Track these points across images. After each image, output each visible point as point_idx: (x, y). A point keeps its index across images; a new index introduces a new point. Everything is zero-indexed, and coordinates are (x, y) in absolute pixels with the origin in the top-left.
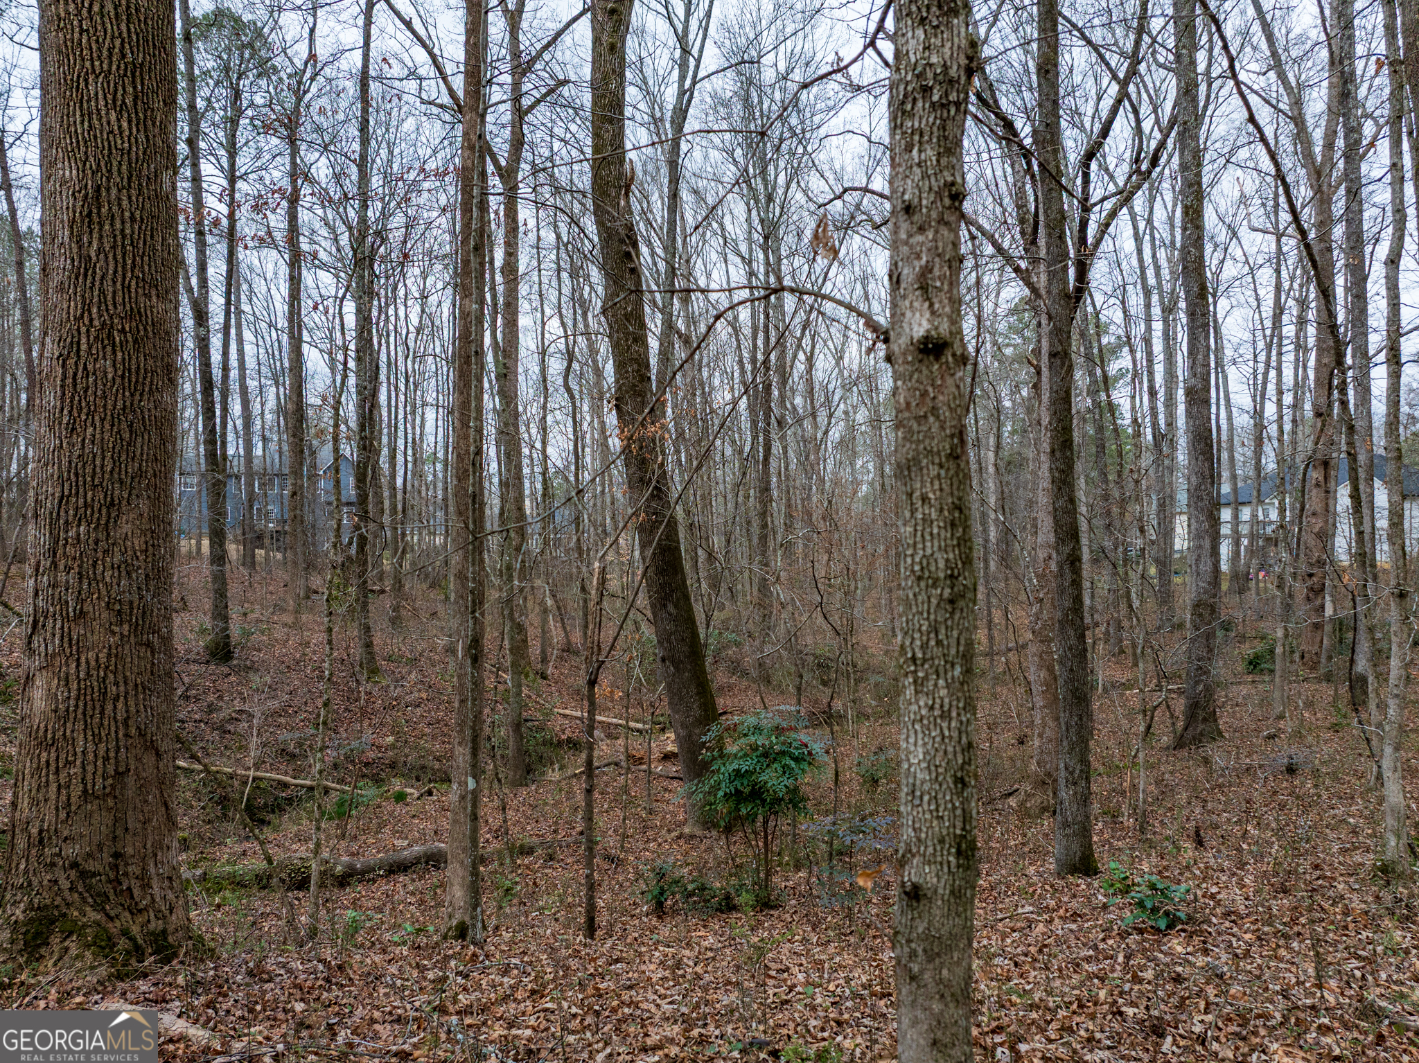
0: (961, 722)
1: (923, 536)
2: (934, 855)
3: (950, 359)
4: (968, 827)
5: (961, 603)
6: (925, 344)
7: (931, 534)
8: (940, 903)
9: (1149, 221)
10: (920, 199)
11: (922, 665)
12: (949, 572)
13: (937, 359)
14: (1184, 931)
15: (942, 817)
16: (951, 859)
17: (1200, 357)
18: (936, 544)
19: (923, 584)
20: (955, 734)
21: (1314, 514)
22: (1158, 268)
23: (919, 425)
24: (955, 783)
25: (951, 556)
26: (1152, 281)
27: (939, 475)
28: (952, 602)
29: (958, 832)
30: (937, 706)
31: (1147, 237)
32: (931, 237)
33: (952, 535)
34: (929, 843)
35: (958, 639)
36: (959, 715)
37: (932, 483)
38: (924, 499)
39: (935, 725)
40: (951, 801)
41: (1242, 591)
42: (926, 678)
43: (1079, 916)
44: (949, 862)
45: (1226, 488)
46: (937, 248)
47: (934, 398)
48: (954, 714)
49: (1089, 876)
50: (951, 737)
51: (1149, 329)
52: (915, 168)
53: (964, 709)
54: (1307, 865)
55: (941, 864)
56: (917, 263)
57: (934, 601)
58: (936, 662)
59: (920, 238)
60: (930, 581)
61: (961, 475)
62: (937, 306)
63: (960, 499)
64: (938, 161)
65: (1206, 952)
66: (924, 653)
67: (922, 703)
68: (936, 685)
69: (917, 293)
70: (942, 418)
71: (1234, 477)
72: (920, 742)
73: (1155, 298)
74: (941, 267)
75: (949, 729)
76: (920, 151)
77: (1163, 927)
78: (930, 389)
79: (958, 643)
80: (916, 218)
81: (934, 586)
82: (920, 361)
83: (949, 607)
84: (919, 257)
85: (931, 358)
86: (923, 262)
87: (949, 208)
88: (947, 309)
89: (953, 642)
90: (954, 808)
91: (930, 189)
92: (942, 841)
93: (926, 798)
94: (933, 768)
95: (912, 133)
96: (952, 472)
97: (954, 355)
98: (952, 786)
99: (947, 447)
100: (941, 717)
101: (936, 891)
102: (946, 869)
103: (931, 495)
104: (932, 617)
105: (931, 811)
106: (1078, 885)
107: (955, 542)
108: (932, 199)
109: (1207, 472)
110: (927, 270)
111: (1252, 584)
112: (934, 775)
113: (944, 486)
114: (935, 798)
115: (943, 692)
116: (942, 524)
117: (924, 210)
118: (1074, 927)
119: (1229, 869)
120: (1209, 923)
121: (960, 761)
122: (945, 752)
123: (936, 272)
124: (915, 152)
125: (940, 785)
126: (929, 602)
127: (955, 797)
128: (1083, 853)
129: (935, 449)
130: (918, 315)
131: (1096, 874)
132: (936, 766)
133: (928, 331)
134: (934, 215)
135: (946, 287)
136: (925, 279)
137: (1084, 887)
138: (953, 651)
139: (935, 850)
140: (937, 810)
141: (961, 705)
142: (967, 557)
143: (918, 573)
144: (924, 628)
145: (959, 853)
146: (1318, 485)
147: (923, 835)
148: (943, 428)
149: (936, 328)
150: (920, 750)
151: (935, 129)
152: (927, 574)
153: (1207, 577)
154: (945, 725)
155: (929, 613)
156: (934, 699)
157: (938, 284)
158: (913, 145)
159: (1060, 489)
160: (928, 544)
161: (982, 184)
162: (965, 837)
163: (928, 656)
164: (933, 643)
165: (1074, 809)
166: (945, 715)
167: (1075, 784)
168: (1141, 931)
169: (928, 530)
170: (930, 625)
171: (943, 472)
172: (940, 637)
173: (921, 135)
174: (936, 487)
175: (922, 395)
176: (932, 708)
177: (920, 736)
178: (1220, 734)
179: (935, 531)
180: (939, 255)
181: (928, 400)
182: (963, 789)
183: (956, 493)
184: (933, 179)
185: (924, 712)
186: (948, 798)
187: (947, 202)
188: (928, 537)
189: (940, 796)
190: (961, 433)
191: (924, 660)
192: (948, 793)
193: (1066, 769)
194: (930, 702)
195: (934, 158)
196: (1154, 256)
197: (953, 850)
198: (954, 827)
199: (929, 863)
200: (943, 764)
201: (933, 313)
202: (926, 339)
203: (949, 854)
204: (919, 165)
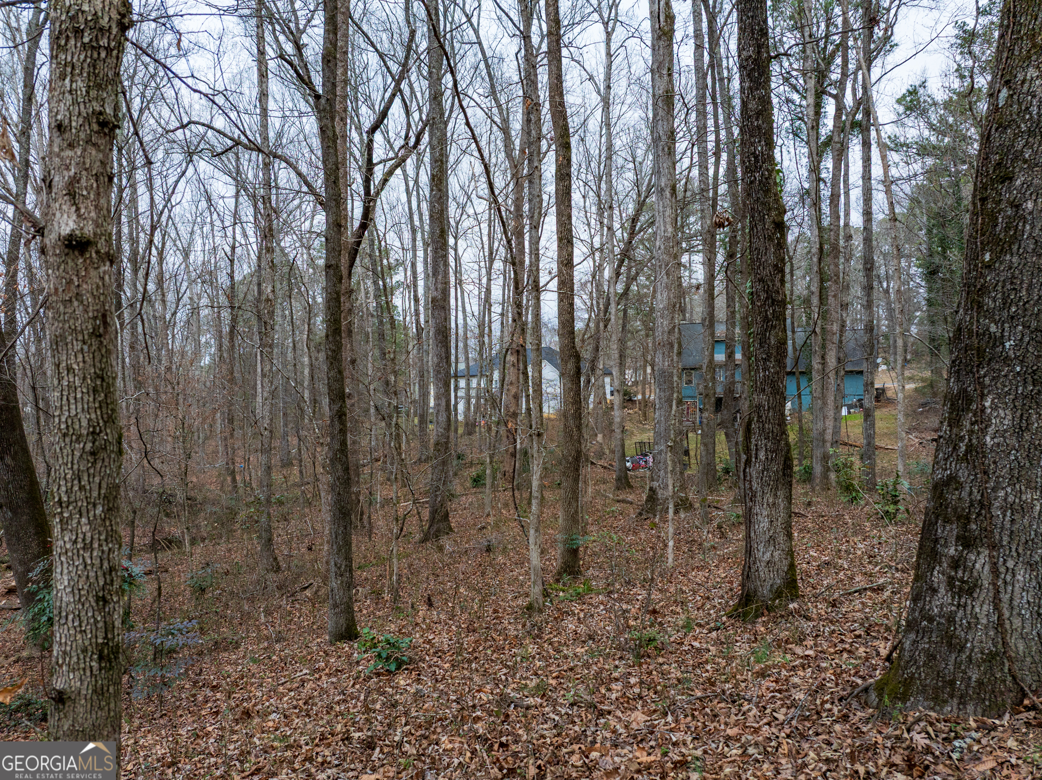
0: (103, 552)
1: (68, 399)
2: (78, 663)
3: (94, 255)
4: (110, 636)
5: (102, 455)
6: (70, 241)
7: (75, 398)
8: (83, 702)
9: (416, 182)
10: (71, 121)
11: (67, 507)
12: (91, 429)
13: (82, 253)
14: (407, 669)
15: (85, 631)
16: (93, 664)
17: (440, 277)
18: (80, 406)
19: (68, 440)
20: (97, 562)
21: (511, 383)
22: (421, 215)
23: (65, 307)
24: (97, 602)
25: (93, 416)
26: (417, 223)
27: (82, 349)
28: (93, 454)
29: (100, 641)
30: (80, 540)
31: (415, 193)
32: (79, 153)
33: (94, 399)
34: (73, 654)
35: (100, 484)
36: (100, 545)
37: (76, 355)
38: (69, 369)
39: (78, 556)
40: (93, 616)
41: (470, 434)
42: (71, 517)
43: (339, 671)
44: (91, 667)
45: (462, 366)
46: (84, 163)
47: (78, 286)
48: (96, 545)
49: (351, 640)
50: (93, 565)
51: (415, 256)
52: (67, 94)
53: (106, 540)
54: (491, 611)
55: (84, 669)
56: (65, 173)
57: (77, 454)
58: (80, 504)
59: (69, 153)
60: (74, 437)
61: (104, 351)
62: (83, 211)
63: (102, 370)
64: (87, 92)
65: (418, 681)
66: (69, 497)
67: (66, 539)
68: (79, 522)
69: (65, 198)
70: (86, 303)
71: (467, 358)
72: (66, 571)
73: (419, 236)
74: (88, 180)
75: (91, 558)
76: (72, 81)
77: (393, 669)
78: (75, 279)
79: (100, 487)
80: (66, 136)
81: (78, 441)
82: (67, 255)
83: (91, 459)
84: (68, 168)
85: (76, 253)
86: (72, 173)
87: (97, 132)
88: (93, 214)
89: (95, 487)
90: (96, 622)
91: (80, 114)
92: (85, 651)
93: (71, 617)
94: (76, 592)
95: (65, 65)
96: (94, 347)
97: (98, 252)
98: (94, 604)
99: (90, 327)
100: (84, 548)
101: (79, 693)
102: (88, 673)
103: (75, 366)
104: (76, 467)
105: (75, 628)
106: (343, 649)
107: (97, 405)
108: (80, 122)
109: (444, 355)
110: (75, 180)
111: (477, 429)
112: (77, 598)
113: (87, 358)
114: (79, 616)
115: (86, 528)
116: (85, 390)
117: (74, 131)
118: (334, 680)
119: (444, 621)
120: (424, 660)
121: (101, 583)
122: (88, 577)
123: (83, 182)
124: (67, 81)
125: (83, 605)
126: (73, 454)
127: (96, 613)
128: (348, 625)
129: (79, 328)
130: (65, 216)
131: (356, 638)
132: (79, 590)
133: (73, 230)
134: (82, 135)
135: (92, 196)
136: (73, 188)
137: (347, 649)
138: (95, 494)
139: (78, 659)
140: (80, 626)
141: (103, 537)
142: (110, 417)
143: (65, 431)
144: (69, 476)
145: (101, 658)
146: (513, 365)
147: (68, 648)
148: (86, 311)
149: (82, 229)
150: (66, 578)
151: (86, 65)
152: (71, 431)
153: (444, 425)
154: (87, 555)
155: (72, 464)
156: (77, 534)
157: (85, 193)
158: (66, 76)
159: (332, 363)
160: (73, 407)
161: (301, 137)
162: (107, 644)
163: (71, 500)
164: (76, 488)
165: (341, 594)
166: (88, 547)
167: (341, 575)
168: (378, 675)
169: (73, 395)
170: (73, 474)
171: (86, 348)
172: (83, 483)
173: (73, 68)
174: (80, 359)
175: (67, 283)
176: (75, 542)
177: (65, 566)
178: (451, 529)
179: (79, 396)
180: (86, 169)
181: (73, 287)
182: (104, 606)
183: (98, 364)
184: (82, 106)
185: (68, 546)
186: (90, 614)
187: (95, 127)
188: (72, 401)
189: (83, 614)
190: (104, 316)
191: (69, 503)
192: (90, 610)
193: (336, 565)
194: (74, 538)
195: (84, 89)
196: (419, 206)
197: (95, 657)
198: (96, 637)
199: (74, 670)
200: (86, 587)
201: (79, 216)
202: (71, 237)
203: (91, 660)
204: (70, 92)
